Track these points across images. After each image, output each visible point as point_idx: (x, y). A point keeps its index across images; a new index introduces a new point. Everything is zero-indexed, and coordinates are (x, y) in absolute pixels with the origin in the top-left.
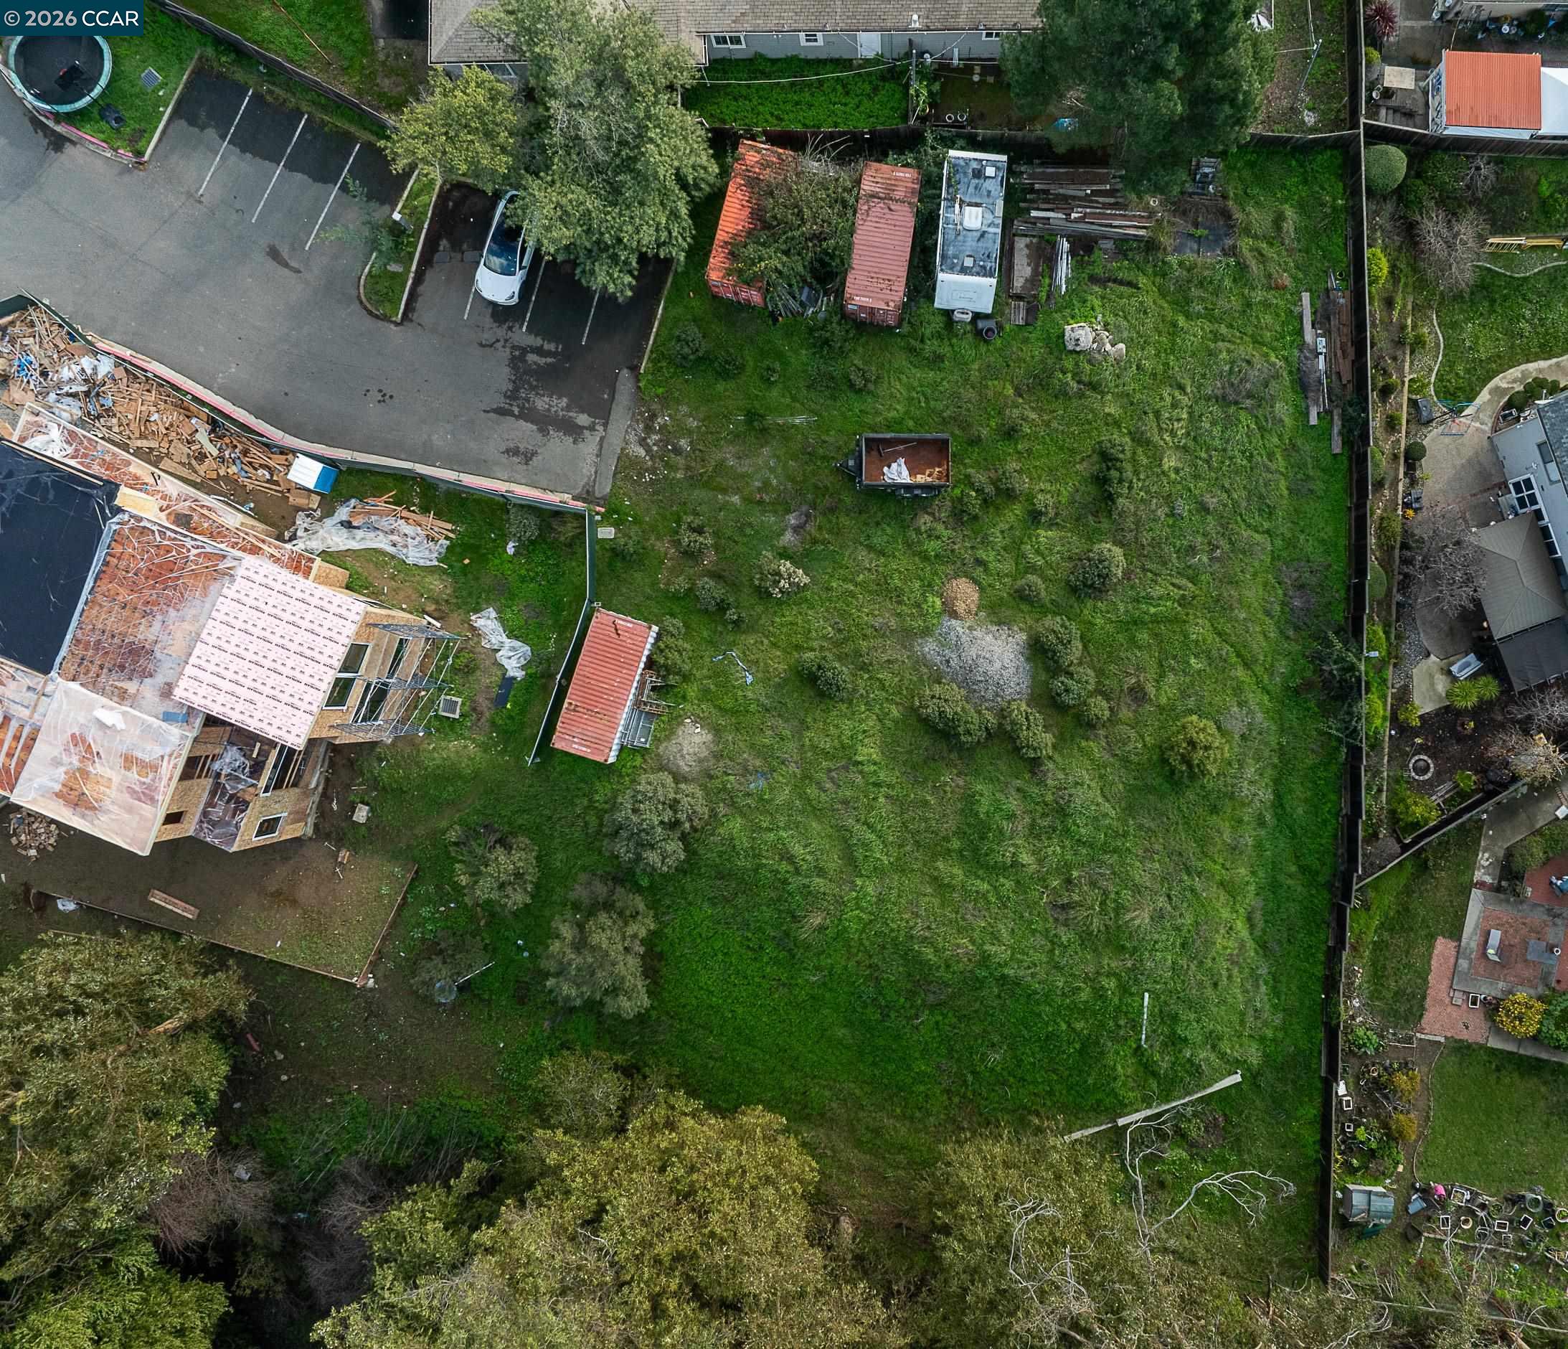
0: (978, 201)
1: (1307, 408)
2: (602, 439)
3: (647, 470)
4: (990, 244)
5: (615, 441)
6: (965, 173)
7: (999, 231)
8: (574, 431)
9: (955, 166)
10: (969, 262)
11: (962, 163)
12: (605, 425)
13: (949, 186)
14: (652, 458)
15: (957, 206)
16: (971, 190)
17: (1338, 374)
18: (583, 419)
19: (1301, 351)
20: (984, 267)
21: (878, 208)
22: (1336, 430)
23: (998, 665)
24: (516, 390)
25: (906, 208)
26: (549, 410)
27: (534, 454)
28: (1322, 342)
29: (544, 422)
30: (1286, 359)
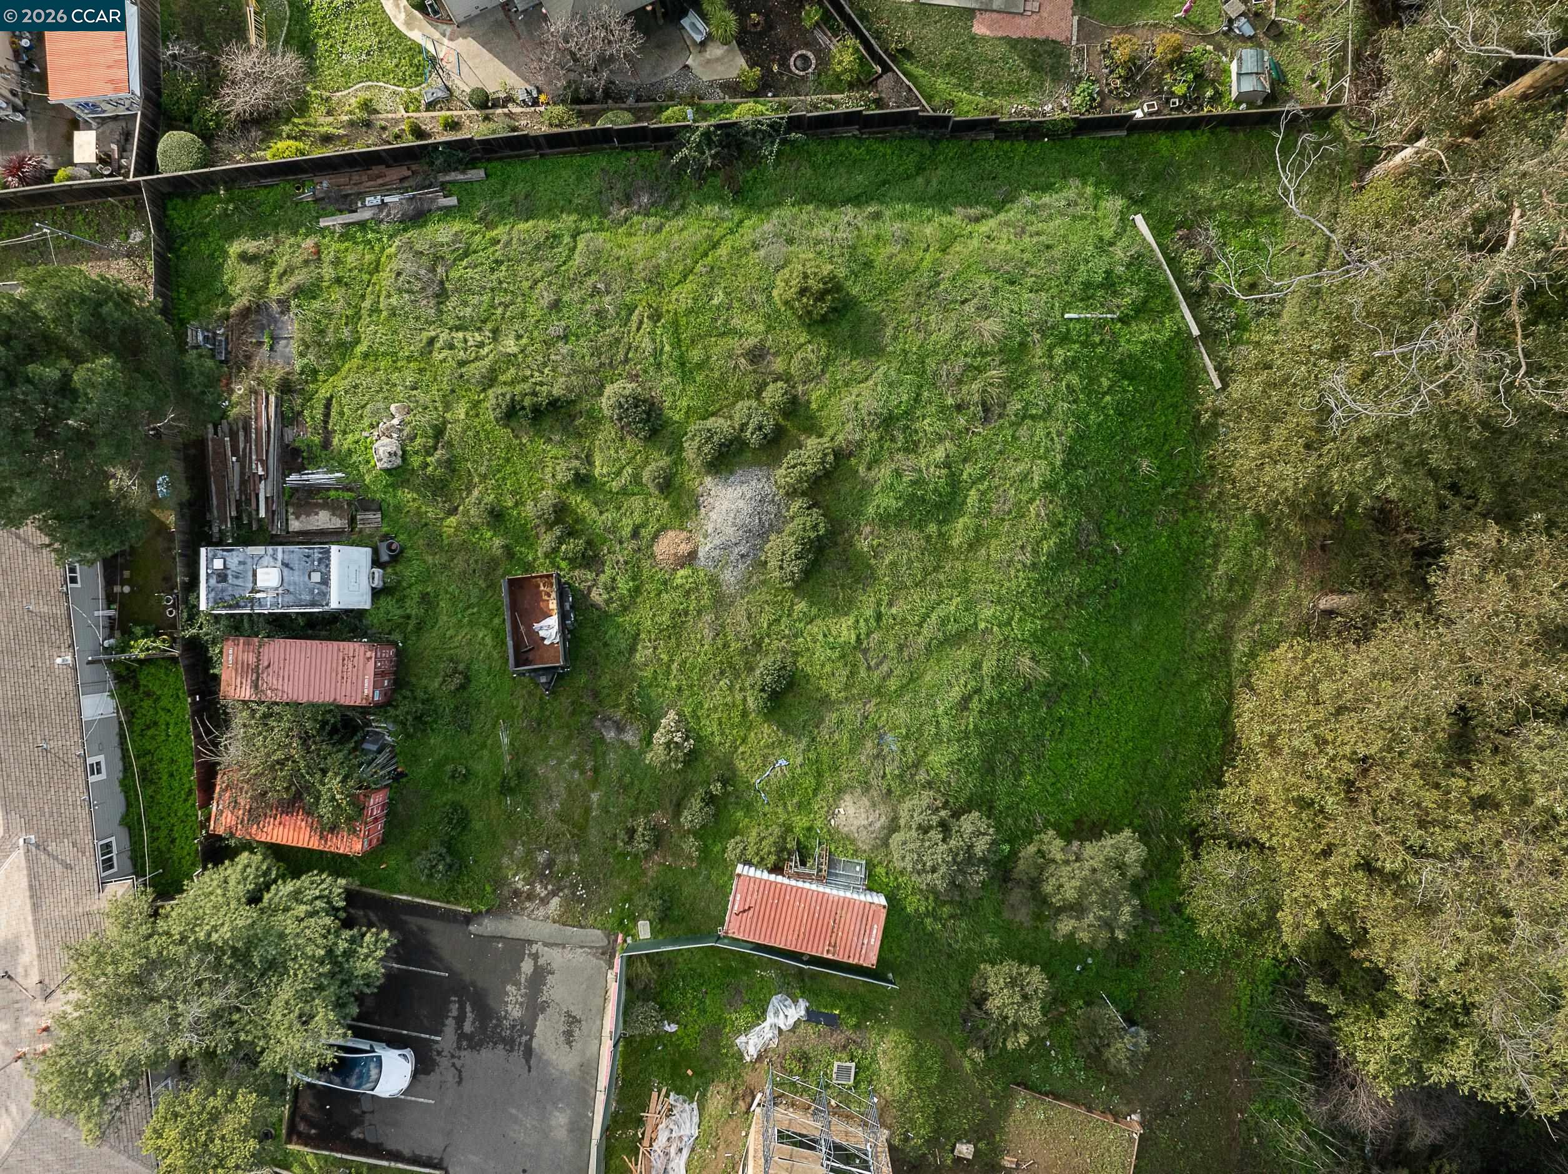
0: (250, 574)
1: (440, 209)
2: (545, 944)
3: (574, 894)
4: (295, 557)
5: (549, 930)
6: (223, 591)
7: (280, 548)
8: (540, 975)
9: (216, 602)
10: (316, 577)
11: (212, 595)
12: (531, 942)
13: (237, 606)
14: (560, 889)
15: (258, 595)
16: (239, 582)
17: (402, 180)
18: (527, 966)
19: (381, 221)
20: (320, 560)
21: (269, 680)
22: (461, 177)
23: (741, 504)
24: (504, 1040)
25: (265, 650)
26: (521, 1004)
27: (568, 1014)
28: (370, 201)
29: (535, 1007)
30: (391, 237)
